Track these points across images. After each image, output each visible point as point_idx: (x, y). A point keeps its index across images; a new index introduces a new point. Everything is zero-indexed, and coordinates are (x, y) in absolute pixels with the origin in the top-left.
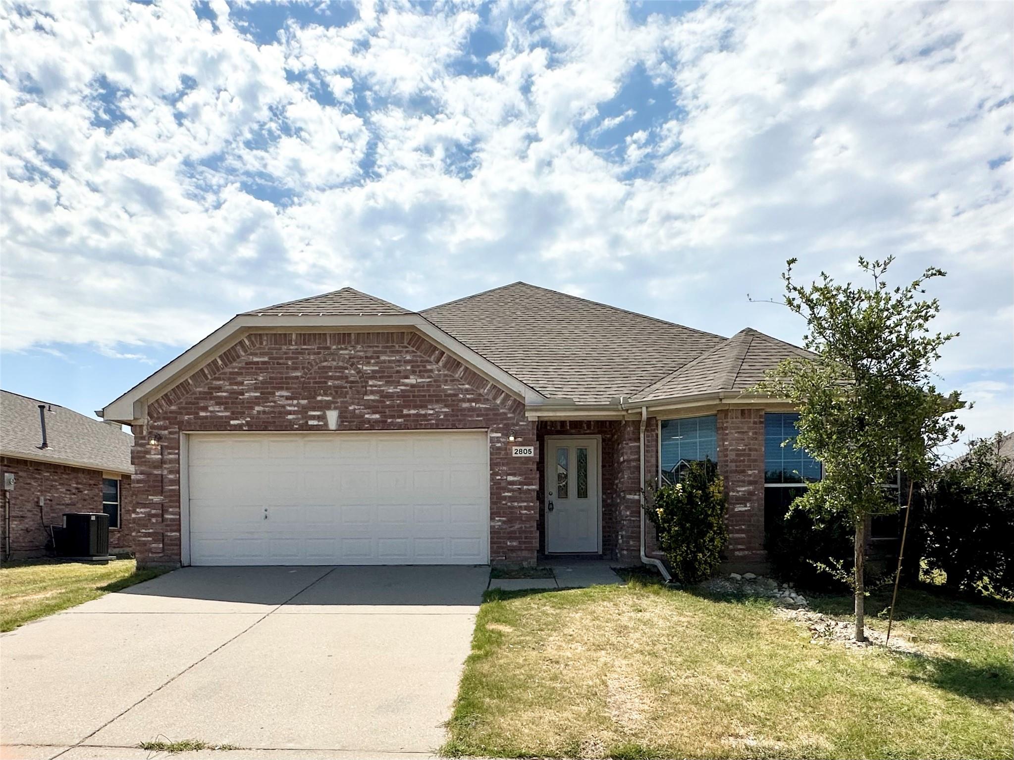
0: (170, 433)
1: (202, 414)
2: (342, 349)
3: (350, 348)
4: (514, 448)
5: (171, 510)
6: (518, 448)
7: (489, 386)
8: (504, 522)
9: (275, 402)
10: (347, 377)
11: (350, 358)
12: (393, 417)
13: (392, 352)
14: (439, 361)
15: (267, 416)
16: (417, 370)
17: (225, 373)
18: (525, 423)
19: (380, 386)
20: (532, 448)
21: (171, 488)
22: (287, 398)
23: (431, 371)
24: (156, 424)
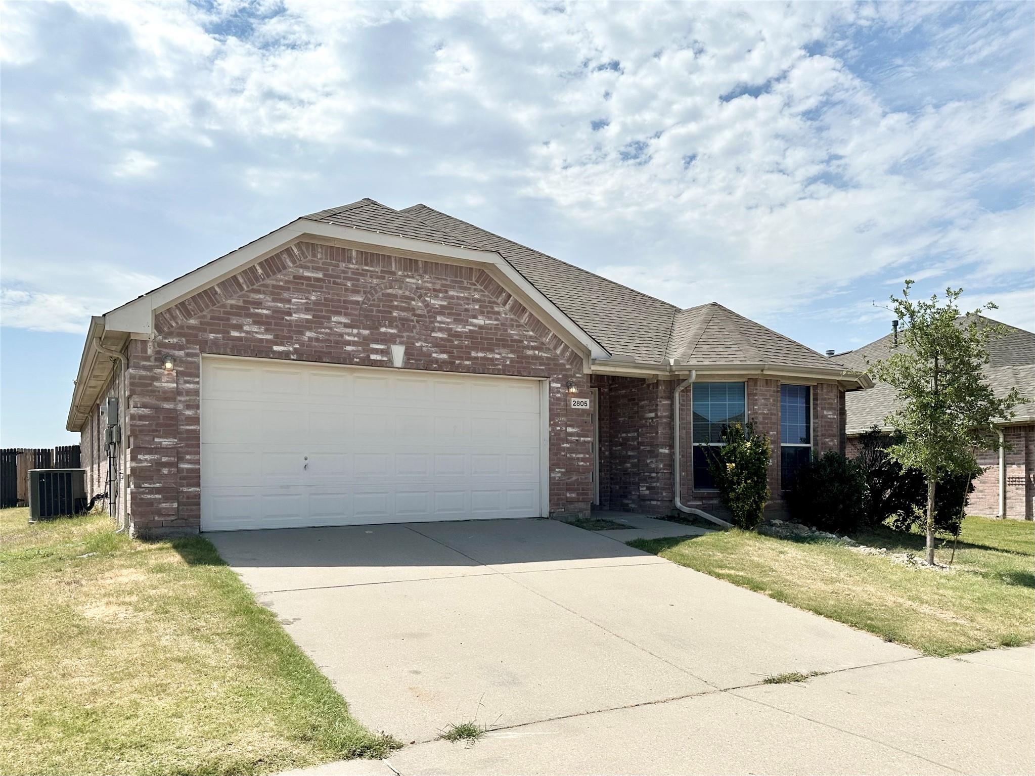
0: (188, 355)
1: (235, 334)
2: (410, 277)
3: (417, 277)
4: (573, 399)
5: (188, 457)
6: (576, 400)
7: (551, 335)
8: (562, 473)
9: (330, 328)
10: (413, 310)
11: (417, 288)
12: (460, 358)
13: (461, 288)
14: (506, 303)
15: (321, 345)
16: (485, 310)
17: (266, 286)
18: (580, 376)
19: (448, 323)
20: (588, 401)
21: (188, 427)
22: (346, 326)
23: (498, 313)
24: (167, 341)
